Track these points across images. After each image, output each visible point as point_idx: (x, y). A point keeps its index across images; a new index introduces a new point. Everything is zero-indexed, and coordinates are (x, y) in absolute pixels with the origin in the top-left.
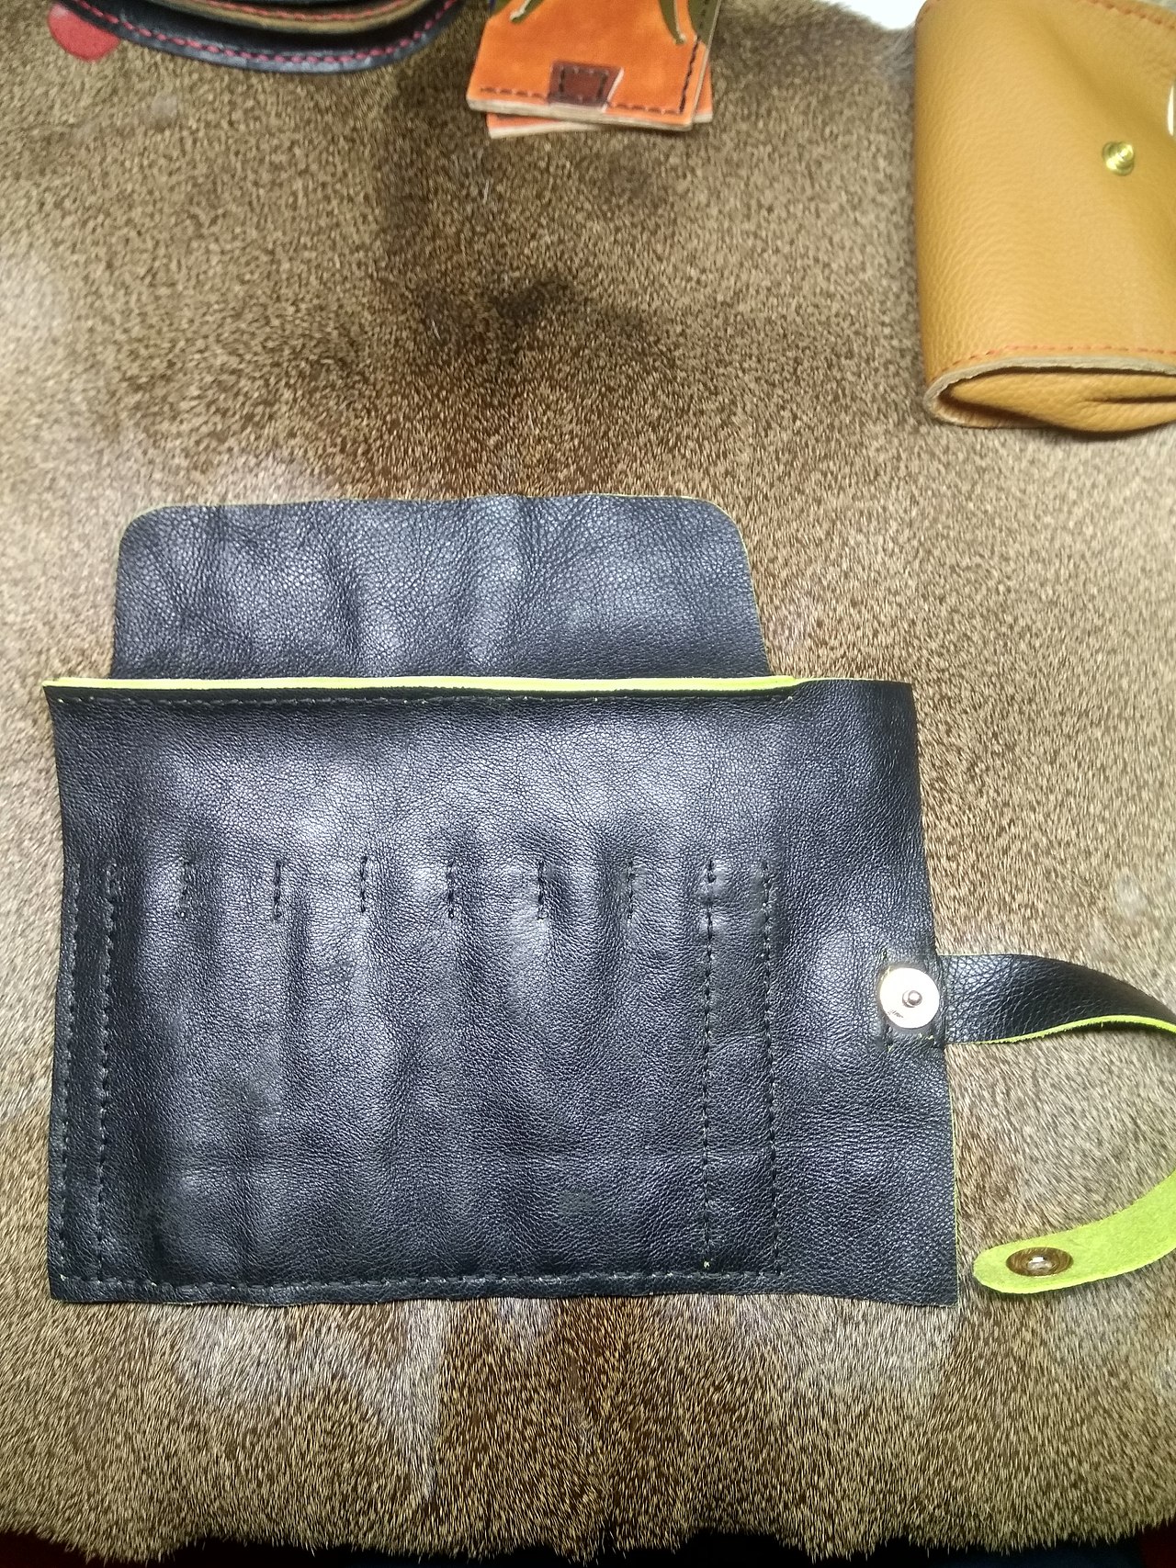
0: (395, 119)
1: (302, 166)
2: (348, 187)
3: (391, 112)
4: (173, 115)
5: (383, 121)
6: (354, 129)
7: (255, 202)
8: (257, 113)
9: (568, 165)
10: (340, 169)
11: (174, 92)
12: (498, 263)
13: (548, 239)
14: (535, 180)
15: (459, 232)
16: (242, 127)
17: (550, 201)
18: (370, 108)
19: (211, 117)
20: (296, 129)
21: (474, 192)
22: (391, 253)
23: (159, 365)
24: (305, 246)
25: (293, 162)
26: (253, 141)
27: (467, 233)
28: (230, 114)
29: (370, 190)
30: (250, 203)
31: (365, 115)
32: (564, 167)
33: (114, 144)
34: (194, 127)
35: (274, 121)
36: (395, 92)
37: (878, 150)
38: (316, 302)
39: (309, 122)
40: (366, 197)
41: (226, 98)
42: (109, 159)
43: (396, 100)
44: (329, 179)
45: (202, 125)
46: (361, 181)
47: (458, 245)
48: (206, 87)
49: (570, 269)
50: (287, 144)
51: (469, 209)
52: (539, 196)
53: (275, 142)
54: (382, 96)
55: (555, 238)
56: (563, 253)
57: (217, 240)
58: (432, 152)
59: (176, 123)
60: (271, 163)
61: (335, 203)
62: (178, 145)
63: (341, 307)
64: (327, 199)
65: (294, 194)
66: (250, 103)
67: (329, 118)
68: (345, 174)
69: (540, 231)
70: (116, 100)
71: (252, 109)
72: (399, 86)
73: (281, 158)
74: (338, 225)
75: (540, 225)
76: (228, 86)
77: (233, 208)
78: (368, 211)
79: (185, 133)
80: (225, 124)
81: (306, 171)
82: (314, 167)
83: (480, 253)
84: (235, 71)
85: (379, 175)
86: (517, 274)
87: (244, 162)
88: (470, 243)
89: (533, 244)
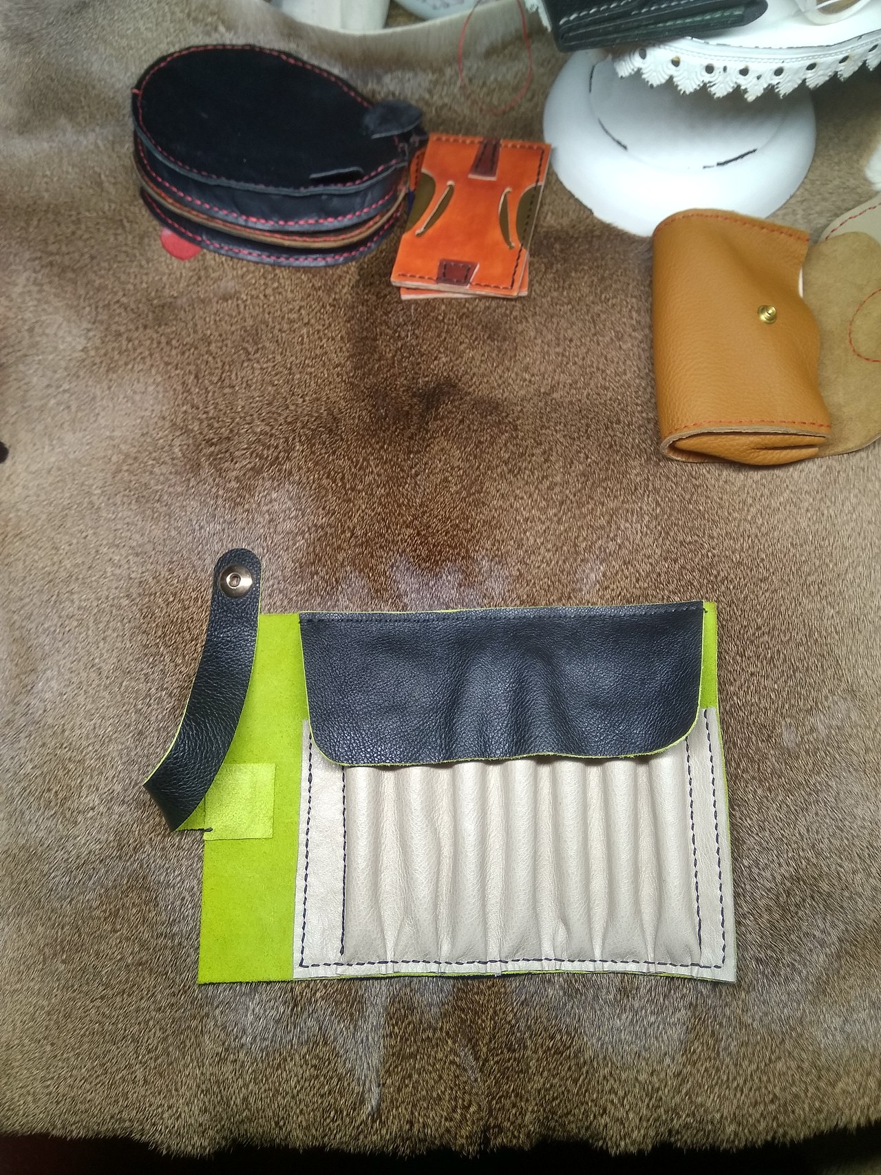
0: (357, 293)
1: (306, 320)
2: (332, 332)
3: (355, 289)
4: (233, 291)
5: (351, 294)
6: (335, 299)
7: (280, 341)
8: (280, 290)
9: (455, 318)
10: (327, 322)
11: (233, 278)
12: (416, 373)
13: (444, 359)
14: (437, 327)
15: (394, 356)
16: (272, 298)
17: (445, 338)
18: (343, 287)
19: (254, 292)
20: (302, 299)
21: (403, 334)
22: (356, 368)
23: (225, 432)
24: (308, 365)
25: (300, 319)
26: (278, 306)
27: (398, 357)
28: (264, 290)
29: (343, 333)
30: (277, 341)
31: (341, 291)
32: (453, 319)
33: (200, 309)
34: (245, 298)
35: (290, 295)
36: (358, 278)
37: (632, 307)
38: (314, 396)
39: (309, 295)
40: (342, 337)
41: (262, 282)
42: (197, 317)
43: (358, 281)
44: (321, 327)
45: (249, 297)
46: (339, 329)
47: (393, 363)
48: (251, 275)
49: (457, 376)
50: (297, 308)
51: (400, 344)
52: (439, 336)
53: (291, 307)
54: (350, 279)
55: (448, 359)
56: (453, 367)
57: (258, 362)
58: (379, 313)
59: (235, 296)
60: (288, 319)
61: (324, 341)
62: (236, 308)
63: (328, 398)
64: (321, 339)
65: (302, 336)
66: (276, 285)
67: (320, 293)
68: (330, 325)
69: (440, 355)
70: (200, 283)
71: (277, 288)
72: (359, 274)
73: (294, 316)
74: (326, 353)
75: (440, 352)
76: (263, 275)
77: (267, 344)
78: (342, 345)
79: (240, 302)
80: (261, 296)
81: (308, 323)
82: (313, 321)
83: (406, 367)
84: (267, 266)
85: (349, 325)
86: (427, 379)
87: (274, 318)
88: (400, 362)
89: (436, 362)
